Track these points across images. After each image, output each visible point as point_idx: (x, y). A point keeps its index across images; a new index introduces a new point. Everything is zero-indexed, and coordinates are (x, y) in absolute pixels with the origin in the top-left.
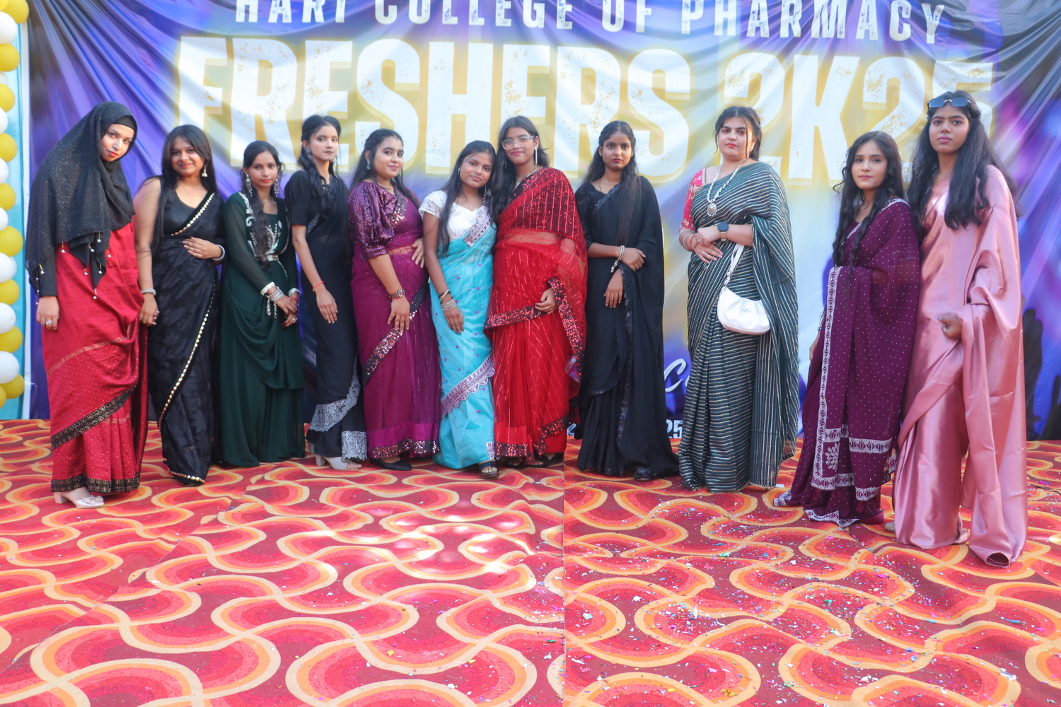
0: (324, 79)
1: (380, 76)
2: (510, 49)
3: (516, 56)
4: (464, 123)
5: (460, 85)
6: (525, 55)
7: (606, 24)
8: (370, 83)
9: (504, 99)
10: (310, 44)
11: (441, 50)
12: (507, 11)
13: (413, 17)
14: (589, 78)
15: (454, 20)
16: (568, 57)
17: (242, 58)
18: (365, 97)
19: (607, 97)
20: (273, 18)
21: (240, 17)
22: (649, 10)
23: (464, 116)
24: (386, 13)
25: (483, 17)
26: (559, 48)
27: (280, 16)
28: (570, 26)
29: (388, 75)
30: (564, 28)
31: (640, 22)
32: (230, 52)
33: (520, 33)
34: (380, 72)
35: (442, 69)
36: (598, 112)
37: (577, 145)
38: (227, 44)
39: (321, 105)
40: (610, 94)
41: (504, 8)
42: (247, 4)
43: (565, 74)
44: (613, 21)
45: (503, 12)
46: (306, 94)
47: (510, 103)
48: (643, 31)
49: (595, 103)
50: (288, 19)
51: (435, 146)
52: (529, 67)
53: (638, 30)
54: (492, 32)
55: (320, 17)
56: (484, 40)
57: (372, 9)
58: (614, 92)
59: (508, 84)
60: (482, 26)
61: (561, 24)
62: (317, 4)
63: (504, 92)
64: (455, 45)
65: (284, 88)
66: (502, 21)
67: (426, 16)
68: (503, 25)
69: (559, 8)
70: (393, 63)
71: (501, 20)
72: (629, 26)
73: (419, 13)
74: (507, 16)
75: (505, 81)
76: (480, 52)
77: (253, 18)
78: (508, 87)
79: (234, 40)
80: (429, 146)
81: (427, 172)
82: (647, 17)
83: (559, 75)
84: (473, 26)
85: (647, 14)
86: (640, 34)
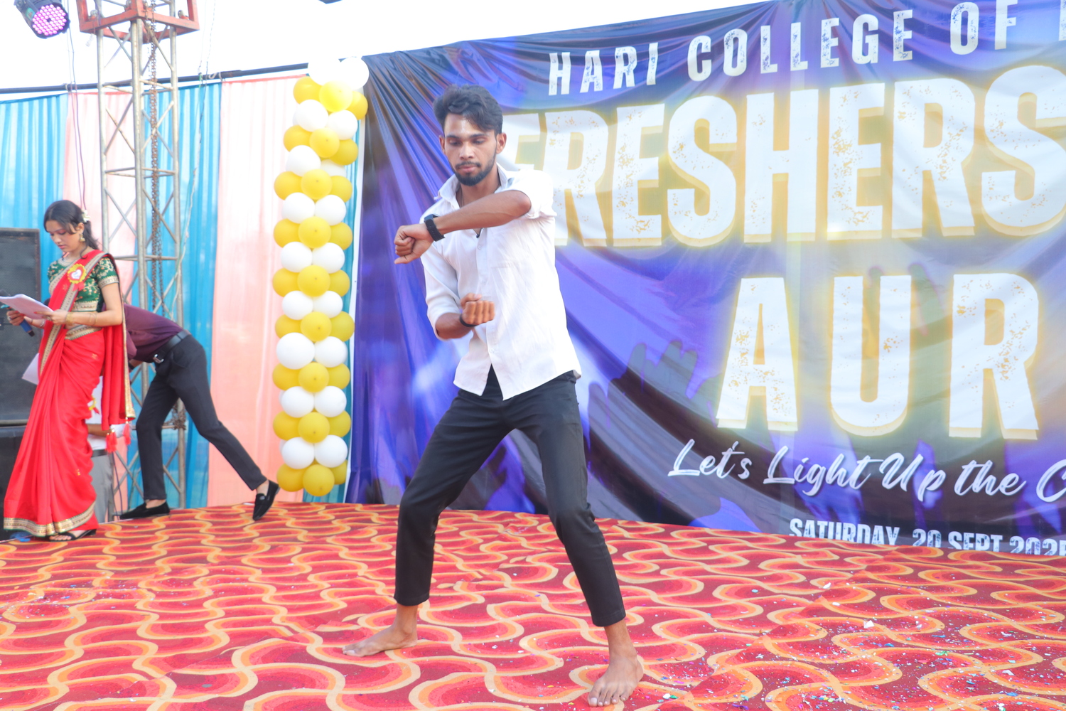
0: (634, 147)
1: (693, 138)
2: (839, 93)
3: (845, 99)
4: (786, 183)
5: (781, 140)
6: (856, 97)
7: (956, 47)
8: (682, 147)
9: (831, 150)
10: (620, 110)
11: (760, 103)
12: (833, 48)
13: (729, 70)
14: (934, 116)
15: (773, 68)
16: (907, 93)
17: (555, 132)
18: (677, 161)
19: (958, 135)
20: (584, 88)
21: (553, 91)
22: (1014, 20)
23: (787, 175)
24: (700, 69)
25: (806, 60)
26: (897, 84)
27: (592, 85)
28: (910, 55)
29: (701, 134)
30: (902, 59)
31: (1000, 37)
32: (543, 126)
33: (850, 72)
34: (693, 134)
35: (761, 124)
36: (946, 154)
37: (920, 197)
38: (540, 119)
39: (631, 174)
40: (961, 131)
41: (830, 46)
42: (560, 76)
43: (904, 113)
44: (964, 41)
45: (829, 50)
46: (616, 163)
47: (838, 155)
48: (1004, 47)
49: (943, 144)
50: (599, 87)
51: (754, 211)
52: (860, 111)
53: (997, 47)
54: (817, 76)
55: (631, 82)
56: (808, 85)
57: (685, 66)
58: (966, 127)
59: (836, 133)
60: (805, 70)
61: (898, 55)
62: (629, 68)
63: (831, 142)
64: (775, 95)
65: (594, 159)
66: (828, 62)
67: (742, 66)
68: (829, 66)
69: (895, 36)
70: (708, 123)
71: (828, 60)
72: (985, 44)
73: (734, 64)
74: (833, 56)
75: (832, 130)
76: (804, 100)
77: (566, 90)
78: (835, 136)
79: (547, 114)
80: (748, 212)
81: (746, 240)
82: (1010, 30)
83: (896, 114)
84: (795, 72)
85: (1010, 25)
86: (1001, 51)
